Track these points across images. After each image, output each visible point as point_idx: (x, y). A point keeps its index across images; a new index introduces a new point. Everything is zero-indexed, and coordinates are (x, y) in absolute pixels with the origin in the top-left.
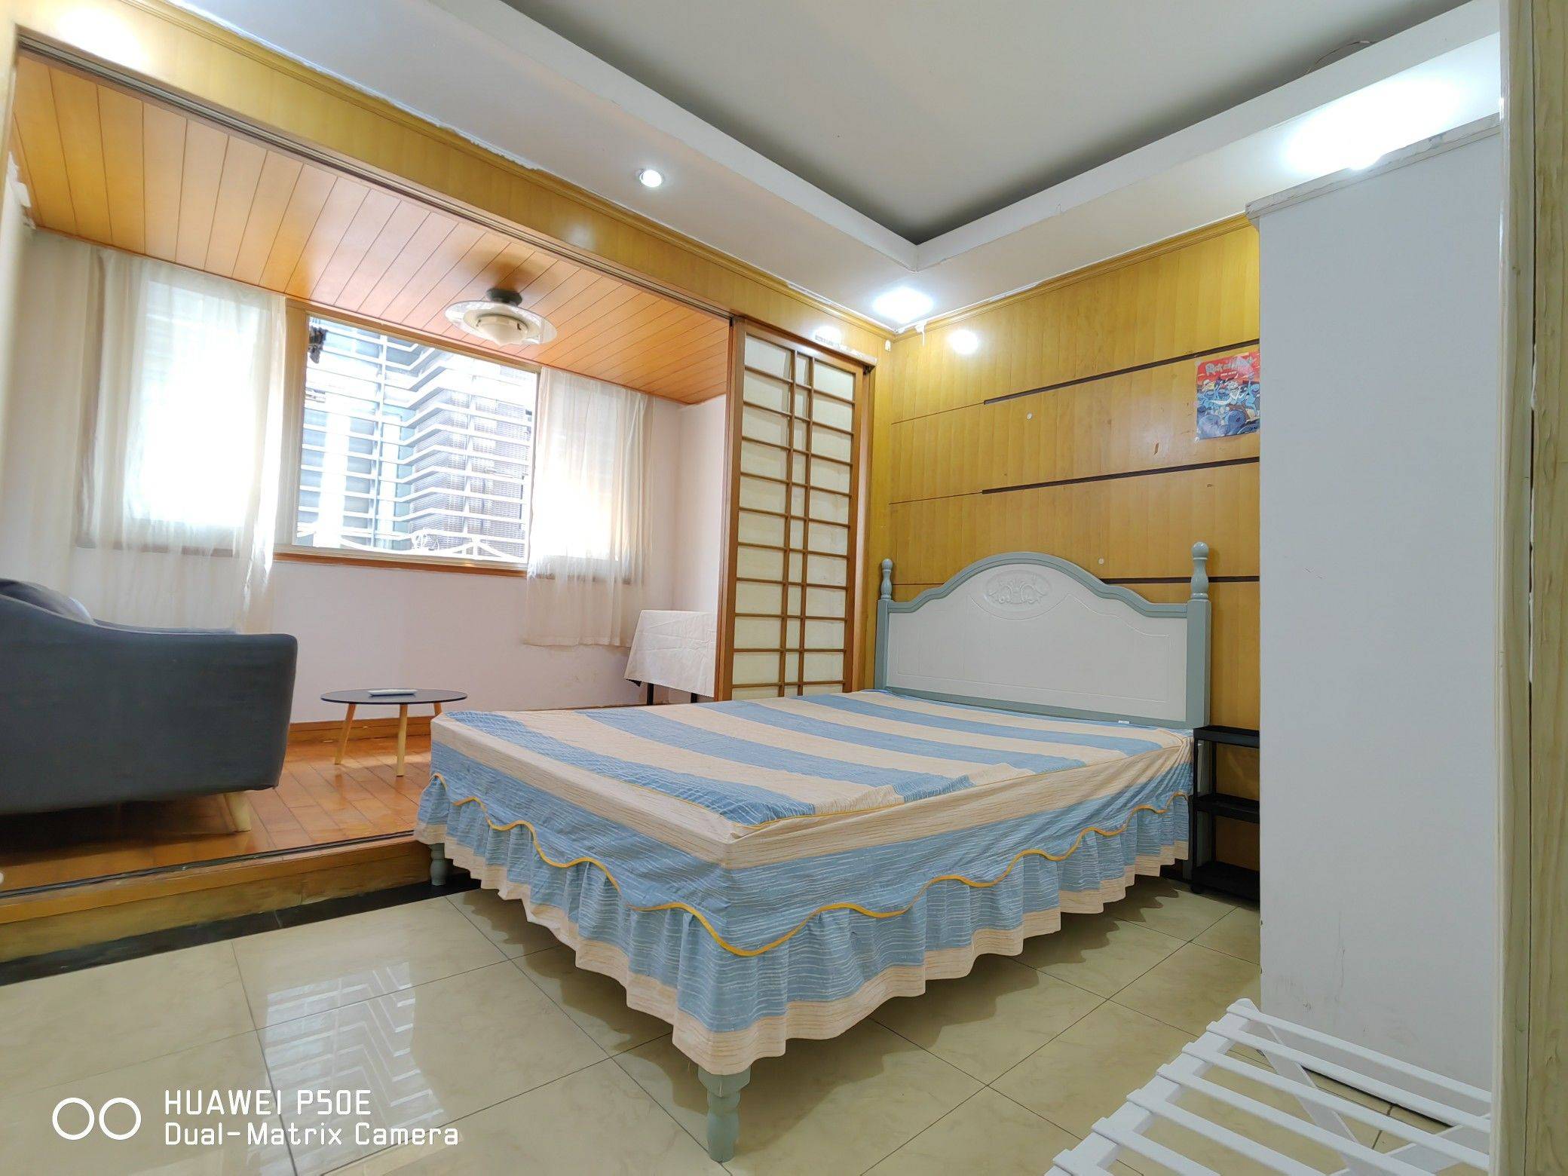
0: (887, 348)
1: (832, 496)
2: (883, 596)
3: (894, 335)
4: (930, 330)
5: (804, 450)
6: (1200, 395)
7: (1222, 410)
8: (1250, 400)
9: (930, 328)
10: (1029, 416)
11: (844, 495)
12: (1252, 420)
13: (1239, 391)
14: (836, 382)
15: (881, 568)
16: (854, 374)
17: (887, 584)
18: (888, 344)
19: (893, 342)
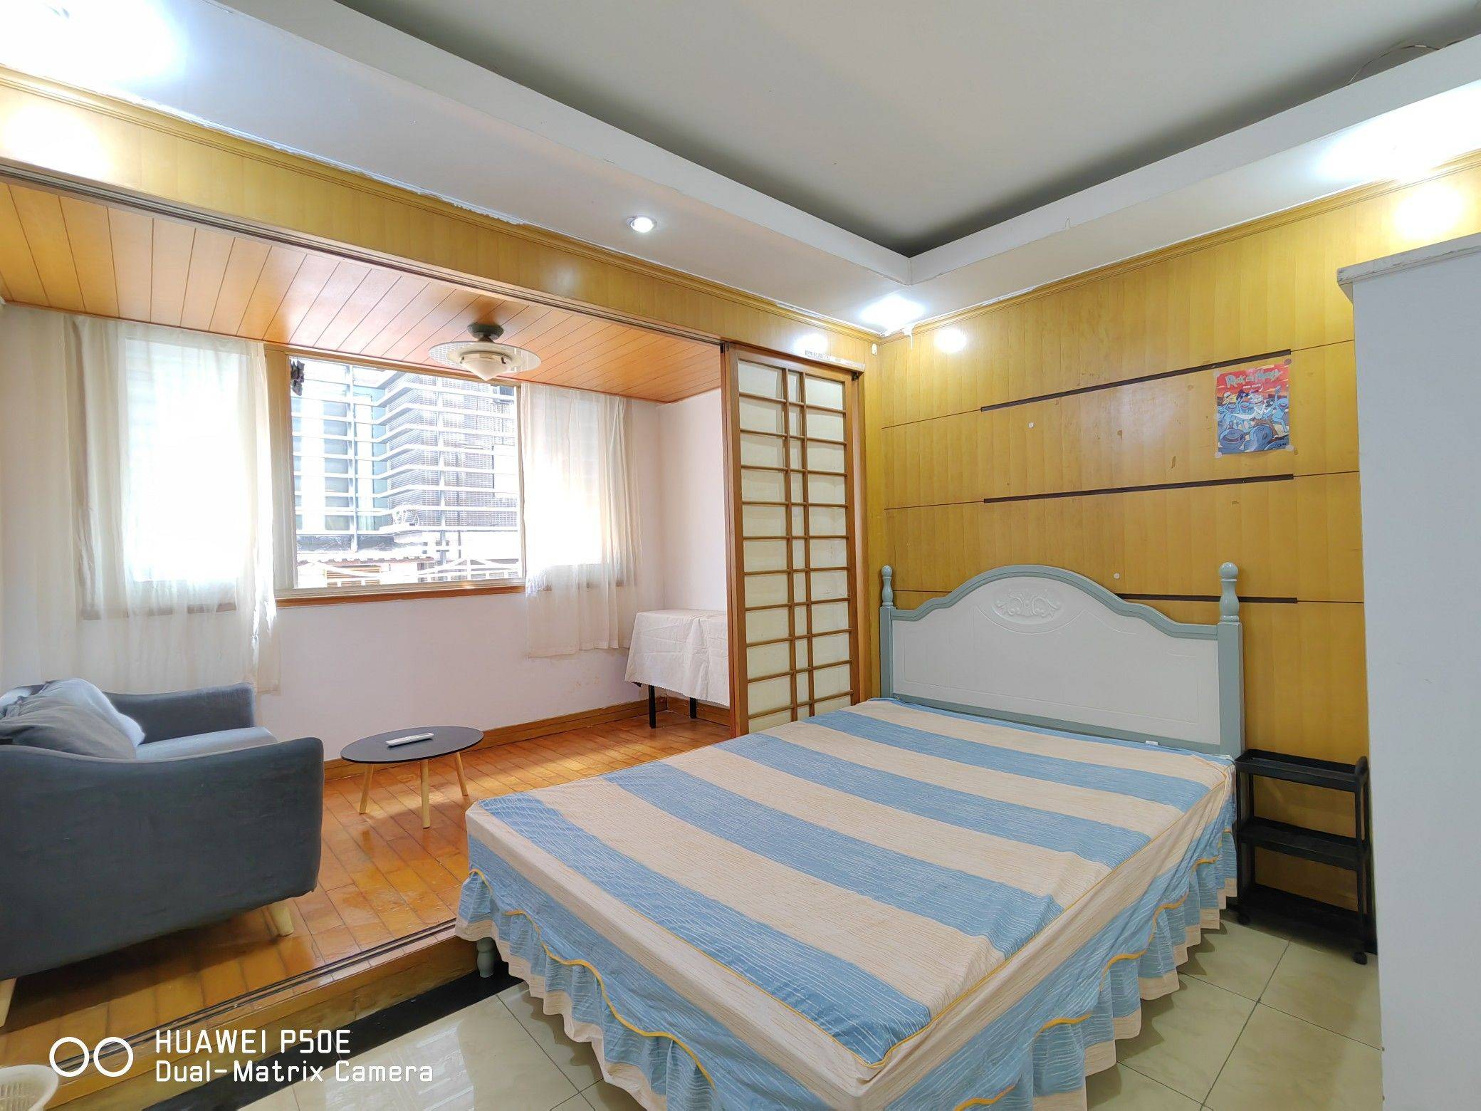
0: (873, 353)
1: (830, 509)
2: (883, 604)
3: (880, 338)
4: (917, 333)
5: (801, 469)
6: (1221, 408)
7: (1246, 425)
8: (1278, 414)
9: (918, 330)
10: (1031, 425)
11: (840, 506)
12: (1280, 436)
13: (1264, 405)
14: (826, 393)
15: (881, 575)
16: (843, 383)
17: (888, 590)
18: (874, 347)
19: (879, 345)
